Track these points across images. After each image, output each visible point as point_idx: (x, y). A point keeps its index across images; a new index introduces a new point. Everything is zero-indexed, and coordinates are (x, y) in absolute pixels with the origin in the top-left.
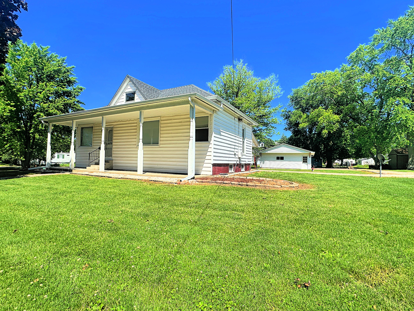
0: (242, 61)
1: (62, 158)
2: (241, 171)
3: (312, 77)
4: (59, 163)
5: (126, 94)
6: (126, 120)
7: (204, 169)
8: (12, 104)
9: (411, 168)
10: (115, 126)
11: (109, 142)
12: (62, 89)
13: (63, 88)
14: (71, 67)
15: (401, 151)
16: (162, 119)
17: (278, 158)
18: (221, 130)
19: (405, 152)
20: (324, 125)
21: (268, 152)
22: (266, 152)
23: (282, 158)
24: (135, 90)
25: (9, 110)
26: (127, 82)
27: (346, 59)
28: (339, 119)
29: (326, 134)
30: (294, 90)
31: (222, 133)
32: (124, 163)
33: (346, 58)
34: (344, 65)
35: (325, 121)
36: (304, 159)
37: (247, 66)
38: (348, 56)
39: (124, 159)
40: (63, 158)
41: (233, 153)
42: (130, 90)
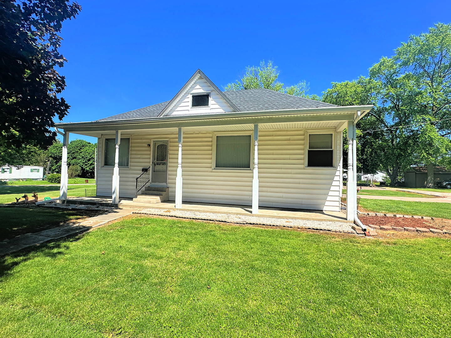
1: (9, 172)
4: (7, 181)
5: (193, 96)
6: (192, 132)
7: (327, 203)
9: (430, 186)
10: (171, 140)
11: (158, 162)
15: (418, 169)
19: (422, 170)
24: (210, 92)
26: (195, 80)
27: (368, 70)
28: (362, 134)
34: (363, 77)
38: (370, 68)
40: (11, 172)
42: (199, 90)
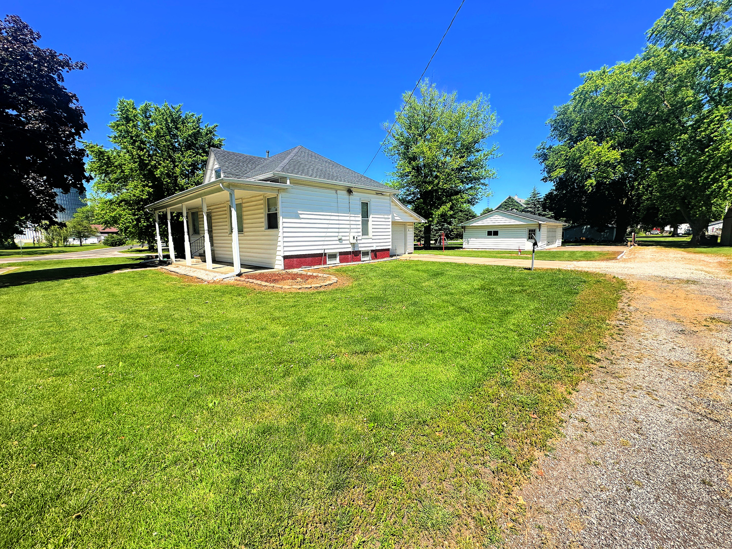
0: (427, 80)
2: (360, 260)
3: (581, 81)
5: (215, 171)
8: (150, 184)
10: (213, 211)
12: (201, 158)
13: (203, 156)
14: (213, 126)
16: (244, 201)
17: (489, 233)
18: (299, 212)
20: (590, 170)
21: (473, 225)
22: (471, 225)
23: (496, 233)
25: (148, 192)
28: (619, 157)
29: (592, 187)
30: (557, 109)
31: (301, 216)
32: (226, 255)
33: (645, 34)
35: (592, 164)
36: (529, 234)
37: (436, 87)
39: (222, 249)
41: (337, 239)
42: (217, 166)
